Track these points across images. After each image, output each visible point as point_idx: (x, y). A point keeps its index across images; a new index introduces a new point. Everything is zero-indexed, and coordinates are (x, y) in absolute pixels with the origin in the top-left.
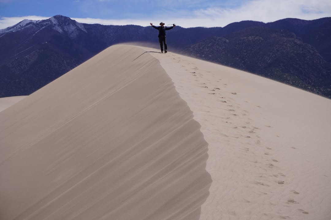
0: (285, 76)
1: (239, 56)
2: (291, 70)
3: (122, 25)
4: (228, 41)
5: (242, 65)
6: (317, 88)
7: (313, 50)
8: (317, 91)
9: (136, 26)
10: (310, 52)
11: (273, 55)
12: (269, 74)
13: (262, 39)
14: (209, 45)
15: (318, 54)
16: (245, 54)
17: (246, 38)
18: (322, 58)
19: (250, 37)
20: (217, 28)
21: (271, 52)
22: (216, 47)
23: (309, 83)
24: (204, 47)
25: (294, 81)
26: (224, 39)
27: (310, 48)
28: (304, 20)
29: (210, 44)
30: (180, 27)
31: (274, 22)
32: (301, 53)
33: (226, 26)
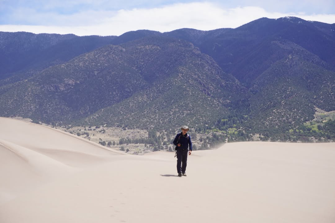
0: (184, 87)
1: (136, 66)
2: (190, 81)
3: (13, 32)
4: (124, 50)
5: (140, 75)
6: (216, 99)
7: (211, 61)
8: (217, 102)
9: (28, 33)
10: (208, 63)
11: (171, 65)
12: (168, 85)
13: (160, 49)
14: (105, 54)
15: (216, 65)
16: (142, 64)
17: (143, 47)
18: (220, 68)
19: (147, 46)
20: (112, 36)
21: (169, 62)
22: (112, 56)
23: (208, 94)
24: (99, 56)
25: (194, 92)
26: (120, 48)
27: (209, 58)
28: (200, 31)
29: (106, 52)
30: (74, 35)
31: (171, 32)
32: (200, 63)
33: (121, 35)
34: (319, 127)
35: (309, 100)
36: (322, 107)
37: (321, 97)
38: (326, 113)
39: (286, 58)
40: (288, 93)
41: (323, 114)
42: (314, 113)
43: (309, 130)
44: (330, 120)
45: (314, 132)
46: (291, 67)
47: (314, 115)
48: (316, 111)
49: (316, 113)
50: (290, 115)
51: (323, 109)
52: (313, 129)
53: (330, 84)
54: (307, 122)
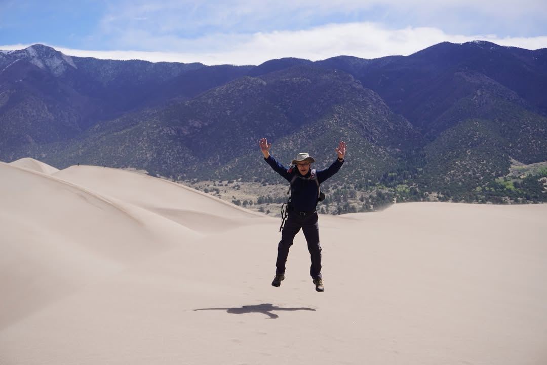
0: (341, 131)
1: (280, 103)
2: (348, 124)
3: (125, 60)
4: (265, 83)
5: (284, 115)
6: (382, 147)
7: (376, 98)
8: (384, 151)
9: (143, 61)
10: (372, 100)
11: (324, 102)
12: (320, 128)
13: (310, 82)
14: (241, 88)
15: (382, 103)
16: (288, 101)
17: (288, 79)
18: (388, 107)
19: (294, 79)
20: (250, 66)
21: (322, 99)
22: (250, 91)
23: (372, 141)
24: (233, 91)
25: (353, 138)
26: (260, 81)
27: (373, 94)
28: (363, 59)
29: (242, 86)
30: (201, 64)
31: (324, 60)
32: (361, 100)
33: (262, 65)
34: (515, 184)
35: (504, 149)
36: (520, 159)
37: (519, 145)
38: (525, 166)
39: (474, 95)
40: (475, 139)
41: (520, 167)
42: (510, 167)
43: (503, 187)
44: (530, 175)
45: (509, 190)
46: (480, 106)
47: (510, 169)
48: (512, 163)
49: (512, 166)
50: (477, 168)
51: (521, 161)
52: (508, 187)
53: (531, 128)
54: (499, 177)
